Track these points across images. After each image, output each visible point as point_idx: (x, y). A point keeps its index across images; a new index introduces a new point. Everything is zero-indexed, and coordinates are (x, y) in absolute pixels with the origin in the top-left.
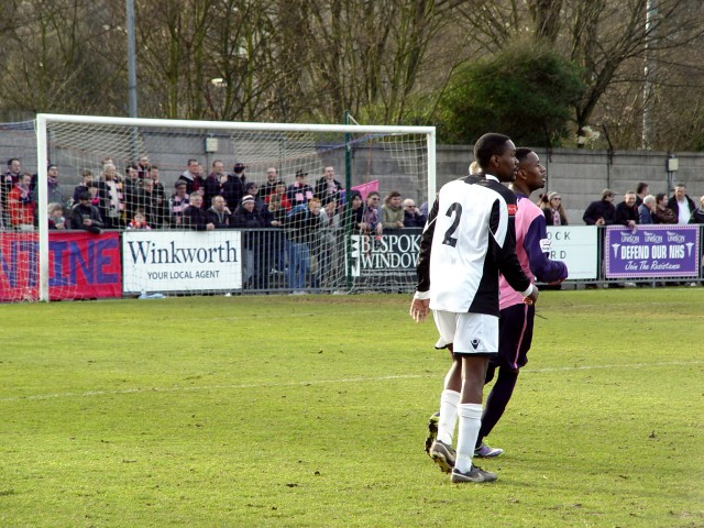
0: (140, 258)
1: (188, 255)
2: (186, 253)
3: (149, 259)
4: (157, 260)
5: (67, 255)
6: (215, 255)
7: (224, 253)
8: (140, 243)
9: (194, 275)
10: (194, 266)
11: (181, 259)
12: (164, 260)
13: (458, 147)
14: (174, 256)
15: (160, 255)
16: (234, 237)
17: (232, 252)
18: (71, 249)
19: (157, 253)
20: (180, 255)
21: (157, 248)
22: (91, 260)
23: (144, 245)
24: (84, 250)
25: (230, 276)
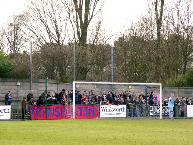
0: (104, 110)
1: (114, 110)
2: (114, 109)
3: (106, 111)
4: (107, 111)
5: (88, 110)
6: (120, 110)
7: (122, 110)
8: (104, 107)
9: (116, 114)
10: (116, 112)
11: (113, 111)
12: (109, 111)
13: (188, 88)
14: (111, 110)
15: (108, 110)
16: (125, 106)
17: (124, 109)
18: (89, 109)
19: (107, 110)
20: (112, 110)
21: (107, 108)
22: (93, 111)
23: (105, 108)
24: (92, 109)
25: (124, 114)
